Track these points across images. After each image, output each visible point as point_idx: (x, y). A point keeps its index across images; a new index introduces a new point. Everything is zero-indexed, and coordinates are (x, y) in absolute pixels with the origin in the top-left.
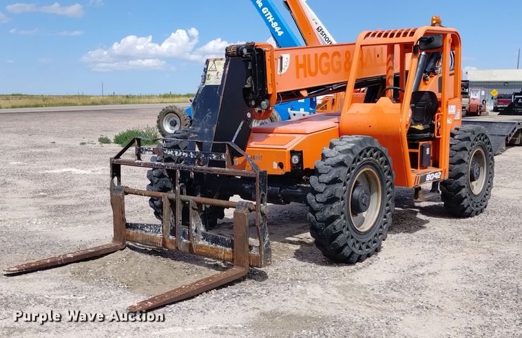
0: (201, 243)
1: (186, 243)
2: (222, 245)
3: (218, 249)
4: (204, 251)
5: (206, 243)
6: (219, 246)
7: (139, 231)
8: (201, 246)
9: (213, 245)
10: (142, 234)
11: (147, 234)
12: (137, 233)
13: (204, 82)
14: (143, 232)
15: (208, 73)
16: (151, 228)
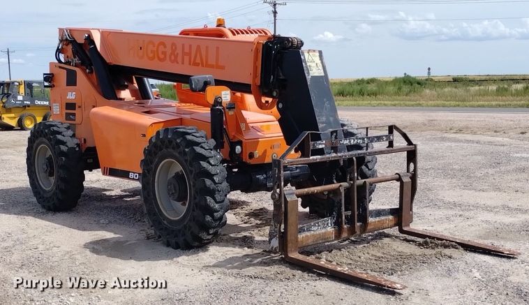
1: (358, 226)
7: (308, 233)
10: (312, 236)
11: (317, 233)
12: (307, 236)
13: (308, 73)
14: (312, 232)
15: (308, 64)
16: (319, 226)
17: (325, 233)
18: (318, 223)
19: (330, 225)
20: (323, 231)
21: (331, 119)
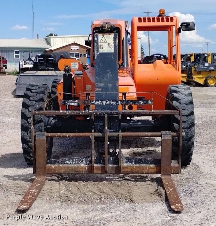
0: (125, 165)
1: (112, 167)
2: (145, 163)
3: (143, 167)
4: (129, 170)
5: (131, 164)
6: (142, 165)
7: (61, 165)
8: (127, 167)
9: (137, 165)
10: (65, 167)
11: (70, 166)
12: (60, 167)
13: (98, 51)
14: (66, 165)
15: (99, 44)
16: (73, 161)
17: (78, 167)
18: (73, 159)
19: (84, 162)
20: (76, 165)
21: (110, 85)
